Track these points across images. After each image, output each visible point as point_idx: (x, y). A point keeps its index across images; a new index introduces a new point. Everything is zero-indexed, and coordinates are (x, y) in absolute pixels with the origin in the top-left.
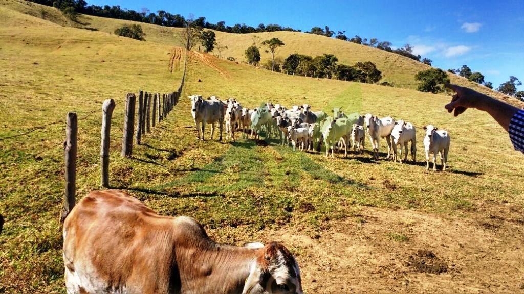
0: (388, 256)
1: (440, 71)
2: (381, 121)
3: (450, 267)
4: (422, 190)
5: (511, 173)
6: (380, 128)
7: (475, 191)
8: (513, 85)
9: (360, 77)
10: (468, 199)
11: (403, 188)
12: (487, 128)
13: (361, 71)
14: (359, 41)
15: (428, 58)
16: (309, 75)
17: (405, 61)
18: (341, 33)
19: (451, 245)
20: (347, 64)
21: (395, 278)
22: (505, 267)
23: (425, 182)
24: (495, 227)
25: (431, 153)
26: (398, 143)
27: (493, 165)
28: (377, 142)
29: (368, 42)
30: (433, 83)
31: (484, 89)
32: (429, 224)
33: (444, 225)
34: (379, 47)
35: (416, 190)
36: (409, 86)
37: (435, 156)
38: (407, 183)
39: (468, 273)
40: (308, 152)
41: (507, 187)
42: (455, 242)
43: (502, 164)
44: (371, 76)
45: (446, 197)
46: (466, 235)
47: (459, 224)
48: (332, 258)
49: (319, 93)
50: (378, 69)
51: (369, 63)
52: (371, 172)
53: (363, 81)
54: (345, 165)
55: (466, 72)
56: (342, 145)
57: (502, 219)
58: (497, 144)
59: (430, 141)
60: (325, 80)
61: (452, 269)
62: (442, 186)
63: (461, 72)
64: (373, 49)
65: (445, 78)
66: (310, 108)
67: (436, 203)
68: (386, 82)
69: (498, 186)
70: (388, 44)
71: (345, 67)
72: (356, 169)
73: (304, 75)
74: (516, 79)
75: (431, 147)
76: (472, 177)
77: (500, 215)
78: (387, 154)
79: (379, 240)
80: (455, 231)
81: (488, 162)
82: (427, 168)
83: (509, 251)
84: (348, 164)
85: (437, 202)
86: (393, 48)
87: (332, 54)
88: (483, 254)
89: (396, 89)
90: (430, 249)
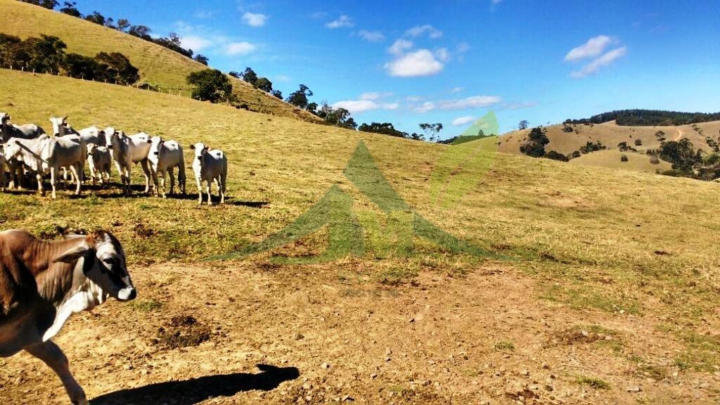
0: (126, 337)
1: (218, 73)
2: (130, 139)
3: (214, 331)
4: (190, 232)
5: (301, 199)
6: (130, 149)
7: (257, 226)
8: (304, 95)
9: (105, 75)
10: (248, 236)
11: (163, 232)
12: (278, 147)
13: (106, 66)
14: (100, 20)
15: (203, 54)
16: (16, 67)
17: (172, 56)
18: (70, 5)
19: (219, 301)
20: (83, 54)
21: (131, 368)
22: (282, 316)
23: (194, 222)
24: (275, 267)
25: (203, 181)
26: (159, 170)
27: (282, 191)
28: (127, 169)
29: (115, 23)
30: (211, 89)
31: (273, 99)
32: (193, 278)
33: (212, 275)
34: (132, 33)
35: (181, 232)
36: (180, 91)
37: (209, 185)
38: (169, 225)
39: (237, 334)
40: (9, 192)
41: (294, 216)
42: (225, 296)
43: (292, 189)
44: (122, 73)
45: (221, 237)
46: (239, 283)
47: (232, 270)
48: (28, 362)
49: (36, 96)
50: (133, 65)
51: (118, 55)
52: (117, 215)
53: (112, 81)
54: (73, 207)
55: (250, 76)
56: (73, 178)
57: (286, 256)
58: (288, 167)
59: (201, 165)
60: (47, 76)
61: (216, 334)
62: (218, 223)
63: (245, 77)
64: (124, 35)
65: (225, 83)
66: (8, 118)
67: (207, 248)
68: (147, 85)
69: (285, 216)
70: (146, 30)
71: (80, 57)
72: (93, 212)
73: (7, 67)
74: (306, 88)
75: (203, 173)
76: (256, 209)
77: (284, 252)
78: (145, 186)
79: (114, 316)
80: (226, 281)
81: (277, 189)
82: (200, 202)
83: (287, 294)
84: (79, 206)
85: (209, 246)
86: (154, 36)
87: (56, 35)
88: (258, 304)
89: (162, 94)
90: (189, 313)
